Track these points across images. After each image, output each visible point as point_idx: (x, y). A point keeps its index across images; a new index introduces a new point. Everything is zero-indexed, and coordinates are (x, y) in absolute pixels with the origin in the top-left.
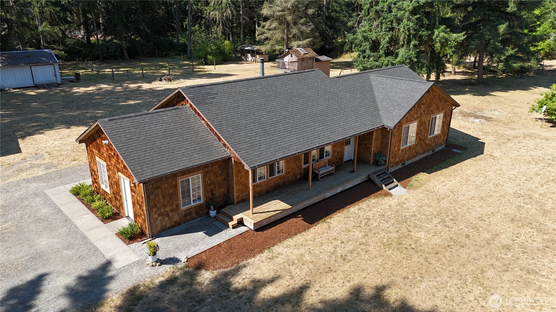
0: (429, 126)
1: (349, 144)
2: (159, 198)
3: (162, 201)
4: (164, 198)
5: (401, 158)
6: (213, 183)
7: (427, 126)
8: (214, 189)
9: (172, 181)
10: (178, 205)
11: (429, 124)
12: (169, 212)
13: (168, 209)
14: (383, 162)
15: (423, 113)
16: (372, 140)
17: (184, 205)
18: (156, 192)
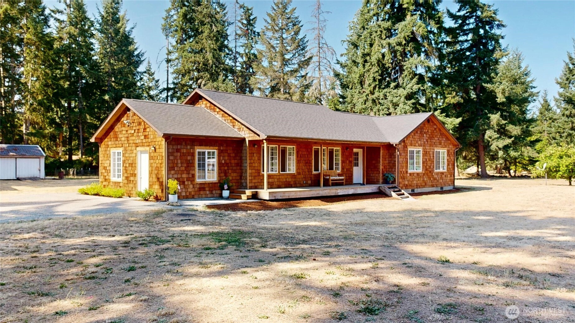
0: (434, 159)
1: (358, 166)
2: (177, 161)
3: (180, 165)
4: (182, 163)
5: (410, 183)
6: (226, 164)
7: (432, 158)
8: (227, 171)
9: (190, 149)
10: (193, 176)
11: (434, 156)
12: (185, 180)
13: (184, 176)
14: (392, 179)
15: (426, 143)
16: (380, 158)
17: (199, 178)
18: (176, 154)
